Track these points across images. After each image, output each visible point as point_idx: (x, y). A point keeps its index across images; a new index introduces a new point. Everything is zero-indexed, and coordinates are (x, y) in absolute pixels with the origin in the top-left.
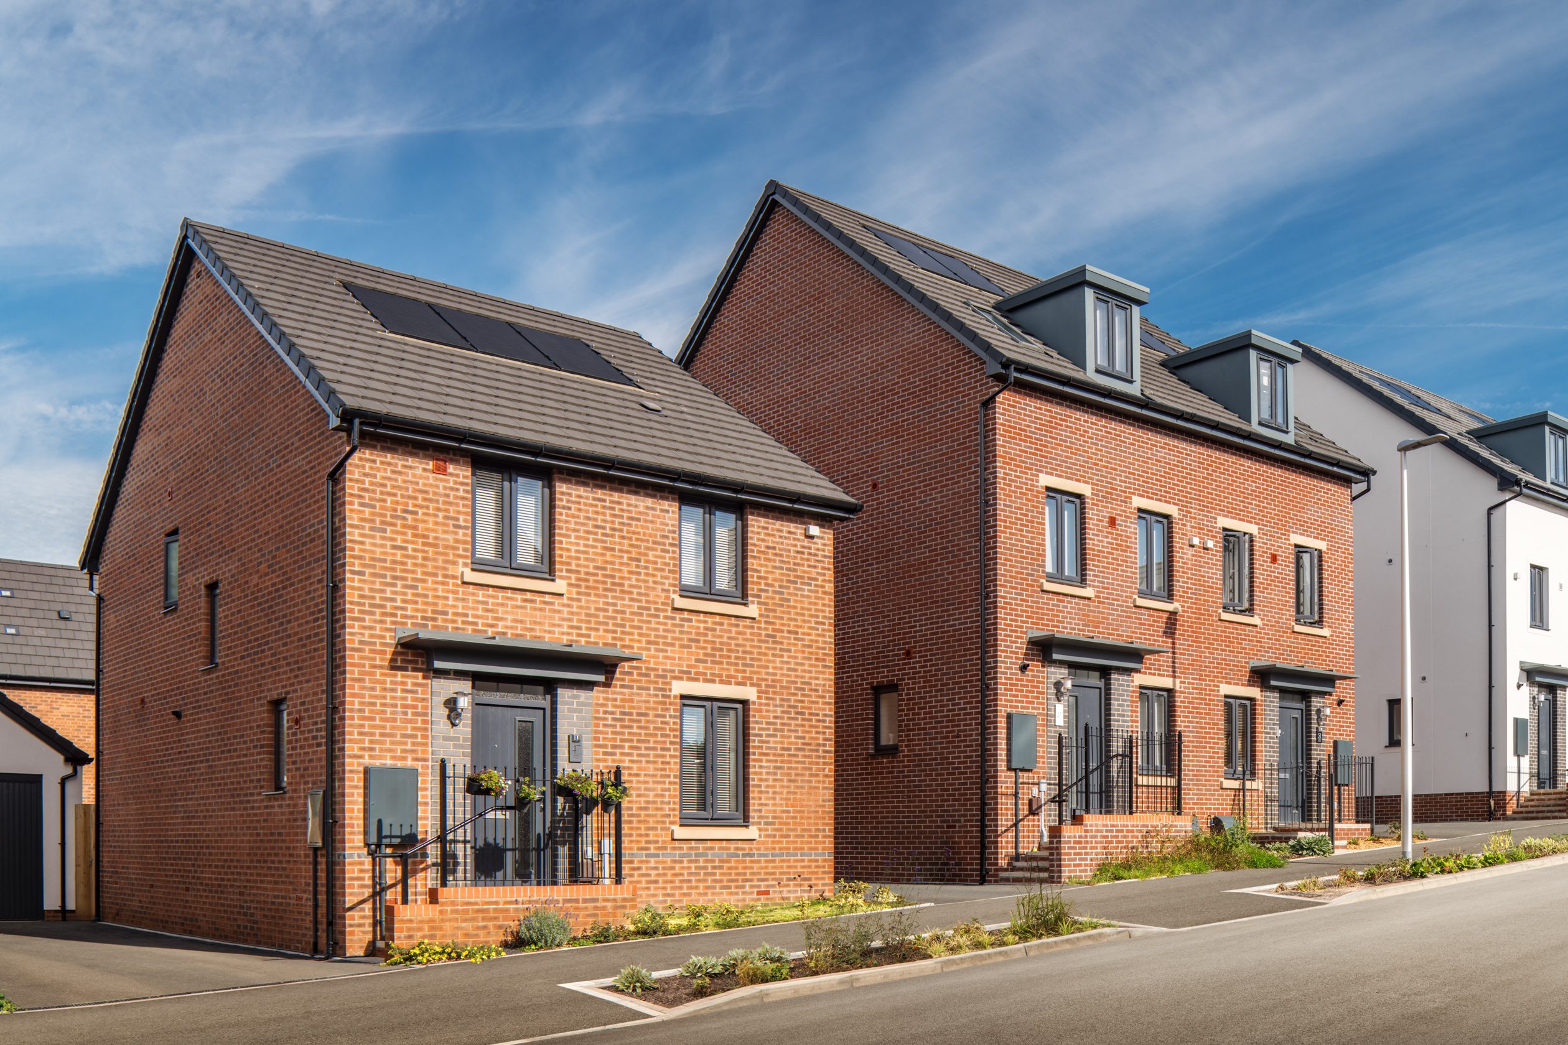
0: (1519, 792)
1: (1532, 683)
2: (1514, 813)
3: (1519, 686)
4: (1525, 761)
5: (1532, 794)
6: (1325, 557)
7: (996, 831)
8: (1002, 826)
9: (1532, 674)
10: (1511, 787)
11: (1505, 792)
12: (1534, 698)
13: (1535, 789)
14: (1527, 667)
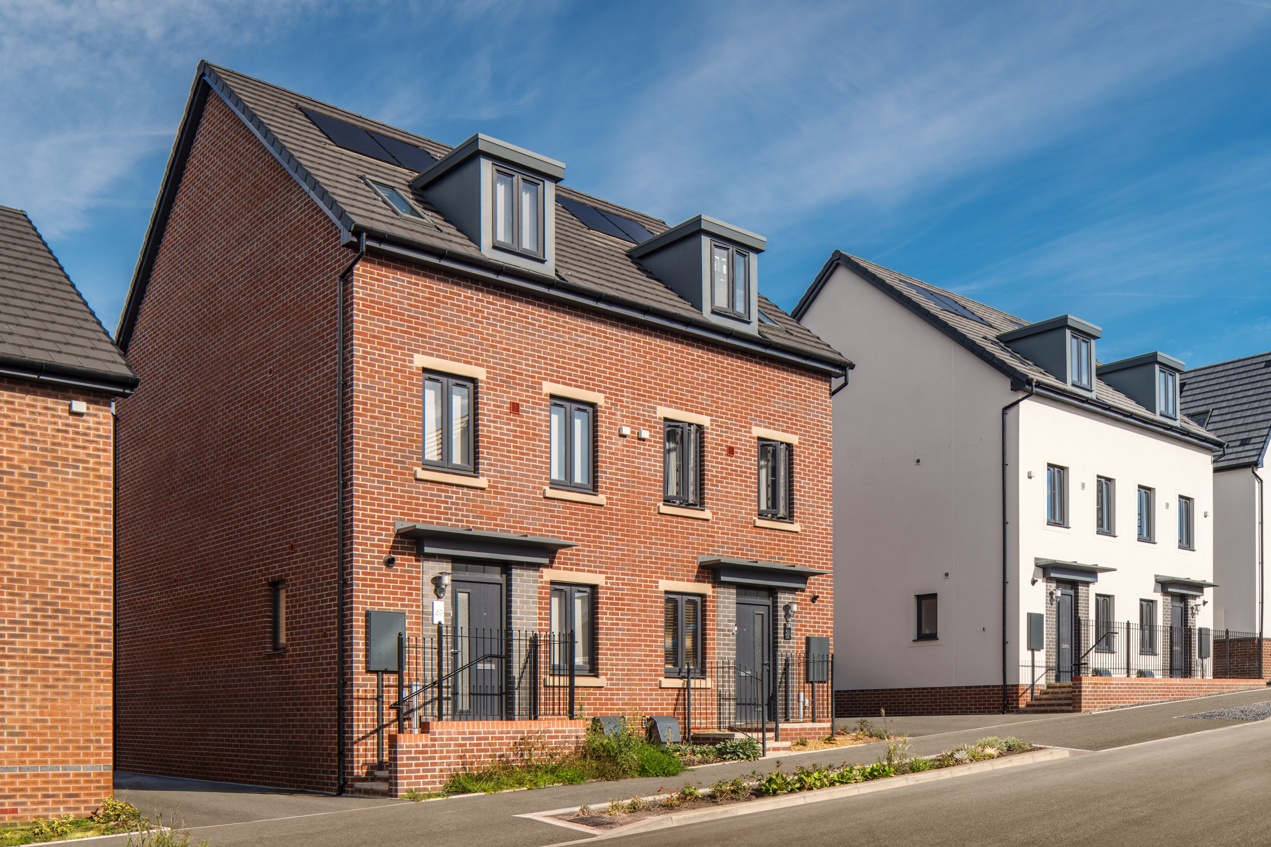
0: (1033, 685)
1: (1049, 579)
2: (1028, 705)
3: (1034, 582)
4: (1041, 657)
5: (1049, 687)
6: (796, 451)
7: (352, 738)
8: (358, 732)
9: (1047, 569)
10: (1025, 679)
11: (1018, 686)
12: (1051, 594)
13: (1053, 682)
14: (1042, 563)
